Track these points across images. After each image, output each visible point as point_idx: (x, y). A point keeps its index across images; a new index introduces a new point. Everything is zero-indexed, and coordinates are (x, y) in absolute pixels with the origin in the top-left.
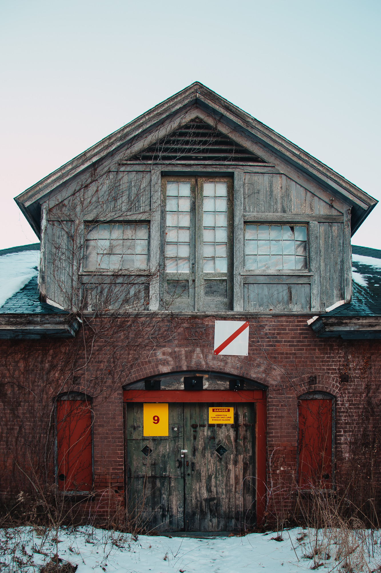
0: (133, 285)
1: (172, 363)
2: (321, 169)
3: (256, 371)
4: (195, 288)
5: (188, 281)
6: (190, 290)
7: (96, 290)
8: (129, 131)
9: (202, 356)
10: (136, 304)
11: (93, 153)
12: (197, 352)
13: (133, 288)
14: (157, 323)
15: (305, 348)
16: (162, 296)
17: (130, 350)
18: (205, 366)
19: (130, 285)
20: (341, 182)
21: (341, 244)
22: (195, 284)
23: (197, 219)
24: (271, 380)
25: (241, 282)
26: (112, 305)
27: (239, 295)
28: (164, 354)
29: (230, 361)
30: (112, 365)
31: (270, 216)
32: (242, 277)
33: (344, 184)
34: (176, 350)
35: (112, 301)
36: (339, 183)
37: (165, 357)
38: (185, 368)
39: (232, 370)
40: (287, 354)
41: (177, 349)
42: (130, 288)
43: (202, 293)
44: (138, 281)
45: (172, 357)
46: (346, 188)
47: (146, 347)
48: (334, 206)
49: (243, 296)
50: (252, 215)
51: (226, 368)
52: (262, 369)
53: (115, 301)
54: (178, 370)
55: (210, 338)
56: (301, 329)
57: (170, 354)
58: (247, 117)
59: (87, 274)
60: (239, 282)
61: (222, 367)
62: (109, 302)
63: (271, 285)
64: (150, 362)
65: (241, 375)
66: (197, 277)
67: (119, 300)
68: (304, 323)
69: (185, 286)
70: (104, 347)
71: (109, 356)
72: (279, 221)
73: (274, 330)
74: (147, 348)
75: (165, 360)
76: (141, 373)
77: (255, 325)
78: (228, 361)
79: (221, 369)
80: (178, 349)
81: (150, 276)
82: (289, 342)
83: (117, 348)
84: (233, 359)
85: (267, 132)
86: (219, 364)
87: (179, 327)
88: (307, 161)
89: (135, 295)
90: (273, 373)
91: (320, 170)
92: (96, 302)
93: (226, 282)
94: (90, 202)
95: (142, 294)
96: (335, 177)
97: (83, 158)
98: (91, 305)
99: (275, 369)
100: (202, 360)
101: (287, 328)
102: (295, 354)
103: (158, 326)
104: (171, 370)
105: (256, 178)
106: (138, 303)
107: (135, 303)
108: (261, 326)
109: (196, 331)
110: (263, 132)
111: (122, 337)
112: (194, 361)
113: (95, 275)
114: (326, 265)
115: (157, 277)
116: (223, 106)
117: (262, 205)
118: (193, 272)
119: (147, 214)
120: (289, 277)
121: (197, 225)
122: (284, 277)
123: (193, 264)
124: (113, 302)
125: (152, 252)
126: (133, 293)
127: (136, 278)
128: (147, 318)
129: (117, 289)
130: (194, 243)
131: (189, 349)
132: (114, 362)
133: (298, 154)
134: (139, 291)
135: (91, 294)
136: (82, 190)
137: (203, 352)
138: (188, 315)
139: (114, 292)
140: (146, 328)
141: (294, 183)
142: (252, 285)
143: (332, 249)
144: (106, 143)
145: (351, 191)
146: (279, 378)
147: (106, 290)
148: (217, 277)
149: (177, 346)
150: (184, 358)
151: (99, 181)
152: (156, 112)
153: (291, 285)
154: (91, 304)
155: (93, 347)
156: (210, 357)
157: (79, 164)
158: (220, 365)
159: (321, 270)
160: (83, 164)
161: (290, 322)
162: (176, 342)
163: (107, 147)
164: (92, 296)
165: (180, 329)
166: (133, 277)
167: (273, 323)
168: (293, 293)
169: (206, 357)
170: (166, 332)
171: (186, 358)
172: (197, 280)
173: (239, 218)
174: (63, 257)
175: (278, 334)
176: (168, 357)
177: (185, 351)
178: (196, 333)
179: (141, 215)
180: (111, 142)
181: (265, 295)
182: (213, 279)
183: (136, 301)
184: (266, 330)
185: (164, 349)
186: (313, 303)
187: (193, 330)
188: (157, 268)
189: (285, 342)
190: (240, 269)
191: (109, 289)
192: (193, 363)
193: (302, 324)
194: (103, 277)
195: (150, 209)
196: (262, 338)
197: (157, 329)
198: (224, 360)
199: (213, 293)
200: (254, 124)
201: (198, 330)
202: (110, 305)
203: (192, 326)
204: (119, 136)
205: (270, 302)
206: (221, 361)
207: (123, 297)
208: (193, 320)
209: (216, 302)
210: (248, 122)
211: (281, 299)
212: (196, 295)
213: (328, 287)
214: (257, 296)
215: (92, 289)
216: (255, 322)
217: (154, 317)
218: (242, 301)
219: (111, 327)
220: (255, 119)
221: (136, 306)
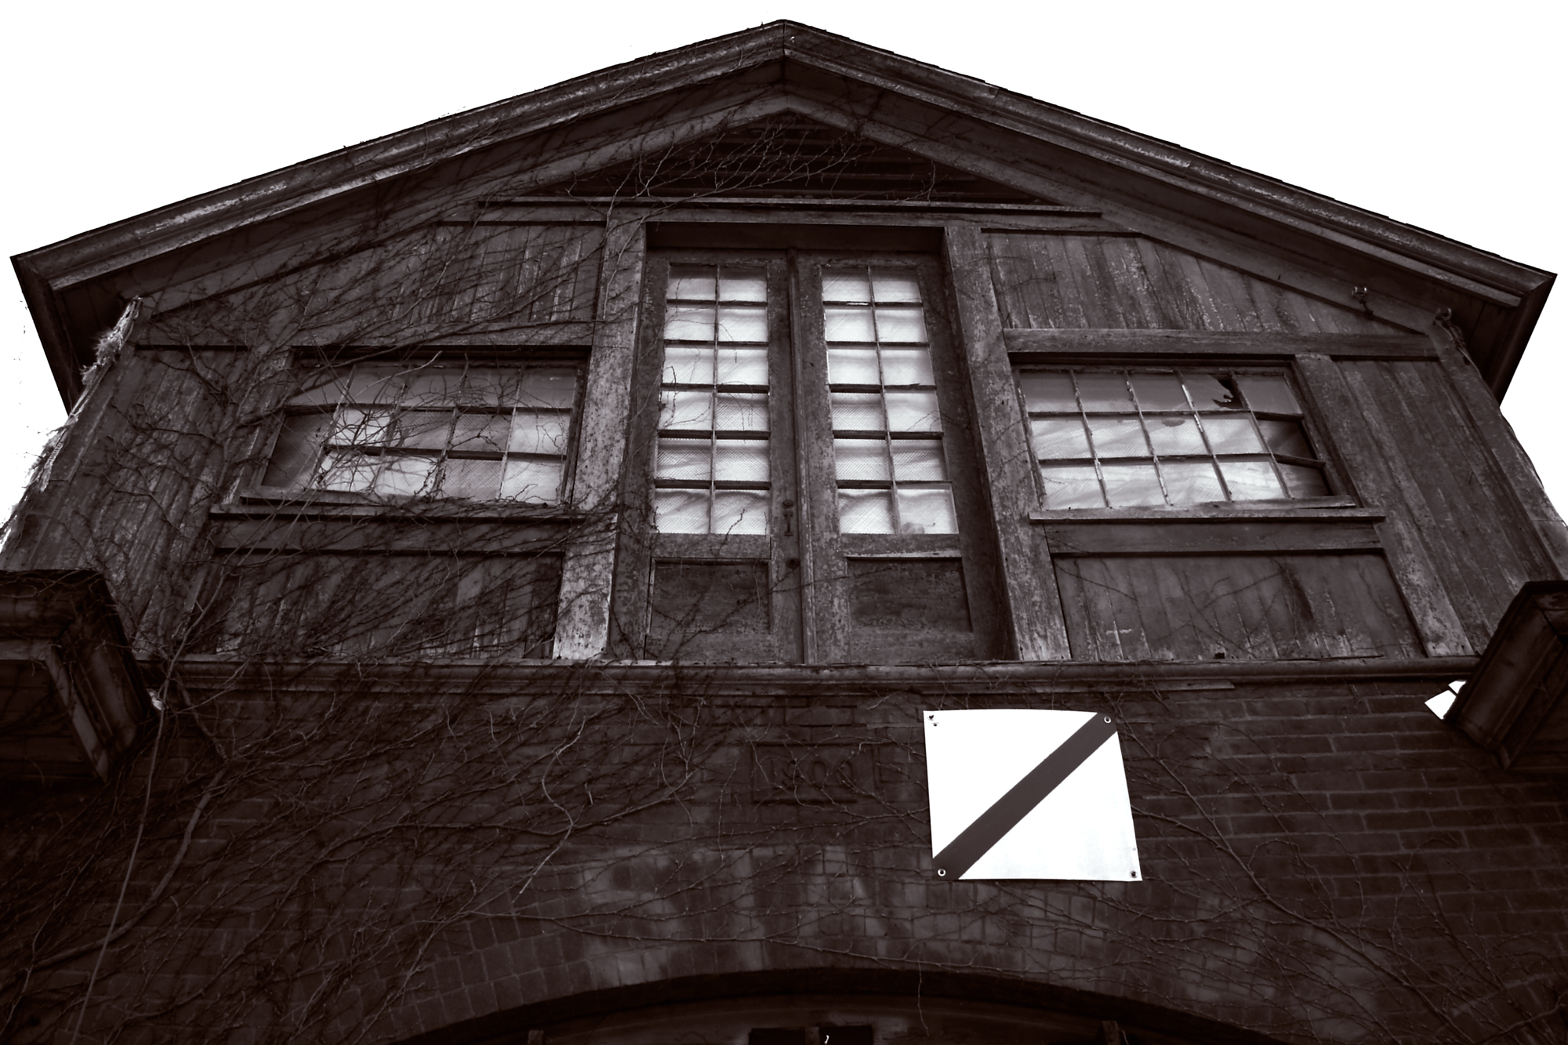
0: (475, 565)
1: (672, 928)
2: (1286, 200)
3: (1211, 964)
4: (800, 589)
5: (763, 565)
6: (778, 599)
7: (281, 577)
8: (532, 113)
9: (859, 890)
10: (481, 636)
11: (381, 157)
12: (831, 868)
13: (477, 574)
14: (590, 722)
15: (1462, 830)
16: (630, 623)
17: (418, 855)
18: (882, 947)
19: (460, 564)
20: (1379, 231)
21: (1461, 422)
22: (800, 576)
23: (799, 361)
24: (1319, 1014)
25: (1035, 549)
26: (350, 642)
27: (1036, 598)
28: (622, 878)
29: (1037, 913)
30: (289, 938)
31: (1120, 336)
32: (1040, 530)
33: (1394, 237)
34: (697, 857)
35: (353, 622)
36: (1371, 235)
37: (627, 896)
38: (753, 959)
39: (1059, 962)
40: (1370, 863)
41: (700, 854)
42: (462, 574)
43: (840, 607)
44: (507, 543)
45: (675, 898)
46: (1404, 246)
47: (513, 839)
48: (1378, 313)
49: (1057, 602)
50: (1040, 333)
51: (1018, 956)
52: (1247, 951)
53: (370, 625)
54: (713, 968)
55: (904, 796)
56: (1405, 742)
57: (664, 881)
58: (971, 89)
59: (253, 510)
60: (1026, 550)
61: (992, 950)
62: (337, 630)
63: (1191, 562)
64: (530, 922)
65: (1121, 992)
66: (809, 546)
67: (394, 621)
68: (1412, 714)
69: (748, 587)
70: (258, 837)
71: (276, 888)
72: (1161, 351)
73: (1263, 747)
74: (520, 847)
75: (625, 913)
76: (466, 988)
77: (1150, 729)
78: (1027, 912)
79: (987, 959)
80: (711, 855)
81: (567, 523)
82: (1363, 801)
83: (338, 842)
84: (1057, 900)
85: (1052, 120)
86: (974, 930)
87: (718, 745)
88: (1224, 183)
89: (483, 599)
90: (1324, 974)
91: (1284, 205)
92: (270, 627)
93: (960, 570)
94: (337, 300)
95: (524, 596)
96: (1348, 218)
97: (339, 167)
98: (239, 640)
99: (1322, 952)
100: (859, 911)
101: (1331, 738)
102: (1417, 864)
103: (598, 738)
104: (663, 969)
105: (1034, 244)
106: (492, 633)
107: (477, 632)
108: (1182, 731)
109: (819, 762)
110: (1035, 120)
111: (380, 790)
112: (813, 915)
113: (290, 518)
114: (1426, 489)
115: (607, 529)
116: (879, 70)
117: (1075, 311)
118: (788, 533)
119: (577, 328)
120: (1273, 528)
121: (799, 377)
122: (1247, 528)
123: (786, 505)
124: (361, 629)
125: (589, 445)
126: (475, 591)
127: (500, 532)
128: (535, 697)
129: (387, 579)
130: (788, 434)
131: (780, 850)
132: (303, 919)
133: (1186, 165)
134: (508, 586)
135: (252, 594)
136: (314, 270)
137: (865, 871)
138: (770, 682)
139: (376, 587)
140: (523, 744)
141: (1191, 259)
142: (1096, 565)
143: (1428, 436)
144: (439, 136)
145: (1429, 255)
146: (1364, 999)
147: (335, 579)
148: (909, 551)
149: (702, 839)
150: (748, 901)
151: (390, 248)
152: (637, 77)
153: (1290, 560)
154: (236, 635)
155: (194, 835)
156: (914, 892)
157: (319, 181)
158: (977, 935)
159: (1412, 504)
160: (333, 184)
161: (1339, 710)
162: (700, 816)
163: (440, 147)
164: (252, 605)
165: (722, 751)
166: (484, 529)
167: (1249, 718)
168: (1310, 592)
169: (883, 896)
170: (639, 768)
171: (763, 899)
172: (809, 557)
173: (988, 345)
174: (160, 459)
175: (1291, 767)
176: (647, 896)
177: (755, 862)
178: (819, 771)
179: (549, 332)
180: (456, 133)
181: (1172, 601)
182: (892, 555)
183: (483, 624)
184: (1220, 746)
185: (623, 852)
186: (1430, 623)
187: (800, 756)
188: (607, 497)
189: (1339, 802)
190: (1021, 503)
191: (351, 577)
192: (807, 931)
193: (1402, 715)
194: (332, 527)
195: (594, 317)
196: (1205, 788)
197: (589, 752)
198: (1001, 911)
199: (898, 613)
200: (999, 104)
201: (826, 754)
202: (341, 641)
203: (792, 735)
204: (493, 121)
205: (1203, 626)
206: (984, 913)
207: (417, 608)
208: (797, 712)
209: (917, 648)
210: (976, 99)
211: (1256, 613)
212: (810, 615)
213: (1472, 564)
214: (1128, 604)
215: (262, 575)
216: (1150, 715)
217: (575, 695)
218: (1058, 623)
219: (327, 739)
220: (1001, 89)
221: (483, 648)
